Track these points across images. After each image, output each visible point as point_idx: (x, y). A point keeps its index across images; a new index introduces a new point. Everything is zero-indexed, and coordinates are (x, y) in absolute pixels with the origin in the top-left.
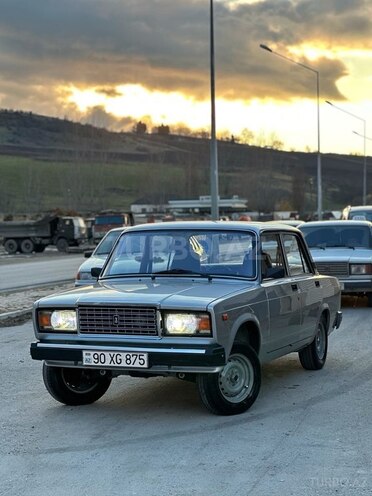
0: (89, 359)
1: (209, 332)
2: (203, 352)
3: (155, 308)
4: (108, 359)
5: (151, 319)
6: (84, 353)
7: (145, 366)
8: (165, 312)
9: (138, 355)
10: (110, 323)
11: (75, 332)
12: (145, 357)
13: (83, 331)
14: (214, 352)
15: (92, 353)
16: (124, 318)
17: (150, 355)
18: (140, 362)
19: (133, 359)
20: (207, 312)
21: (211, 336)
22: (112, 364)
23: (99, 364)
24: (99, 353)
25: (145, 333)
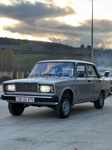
0: (17, 100)
1: (53, 91)
2: (51, 97)
3: (37, 84)
4: (23, 99)
5: (36, 87)
6: (16, 97)
7: (34, 102)
8: (40, 85)
9: (31, 98)
10: (24, 88)
11: (14, 92)
12: (34, 99)
13: (17, 91)
14: (54, 98)
15: (18, 98)
16: (28, 87)
17: (35, 98)
18: (32, 101)
19: (30, 100)
20: (52, 85)
21: (54, 93)
22: (24, 101)
23: (20, 101)
24: (20, 98)
25: (34, 92)
